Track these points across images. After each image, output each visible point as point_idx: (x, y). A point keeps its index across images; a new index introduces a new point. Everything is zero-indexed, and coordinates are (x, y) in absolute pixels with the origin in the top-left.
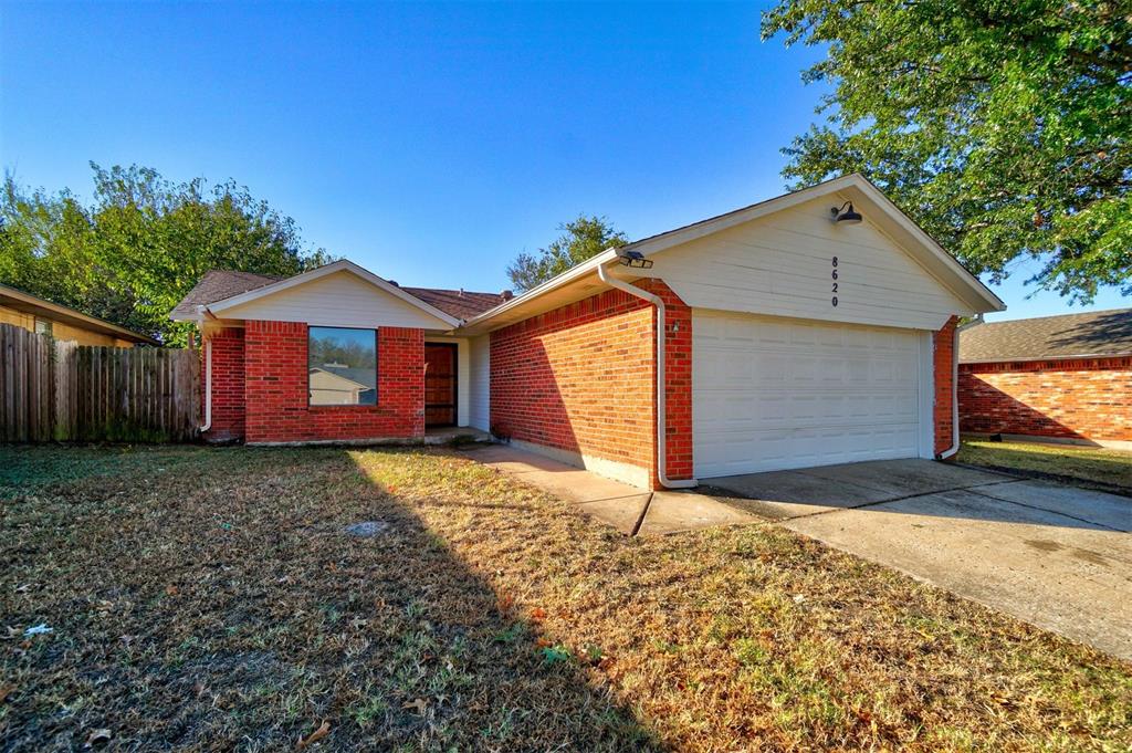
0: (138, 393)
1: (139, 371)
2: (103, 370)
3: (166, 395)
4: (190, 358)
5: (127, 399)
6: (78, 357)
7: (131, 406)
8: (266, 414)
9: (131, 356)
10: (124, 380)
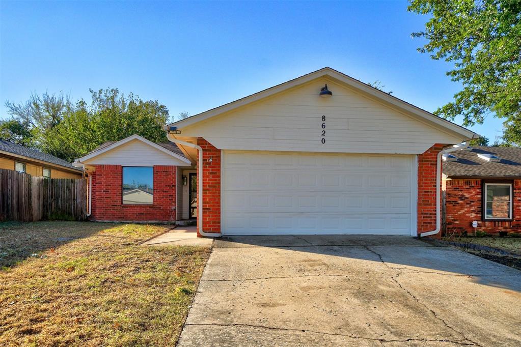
0: (64, 199)
1: (64, 189)
2: (52, 188)
3: (74, 199)
4: (83, 183)
5: (60, 201)
6: (43, 183)
7: (62, 204)
8: (104, 207)
9: (62, 182)
10: (59, 193)
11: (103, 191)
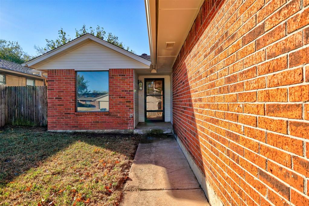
0: (26, 106)
1: (26, 96)
2: (15, 96)
3: (36, 106)
4: (44, 89)
5: (22, 108)
6: (7, 92)
7: (24, 110)
9: (24, 90)
10: (22, 100)
11: (56, 98)
